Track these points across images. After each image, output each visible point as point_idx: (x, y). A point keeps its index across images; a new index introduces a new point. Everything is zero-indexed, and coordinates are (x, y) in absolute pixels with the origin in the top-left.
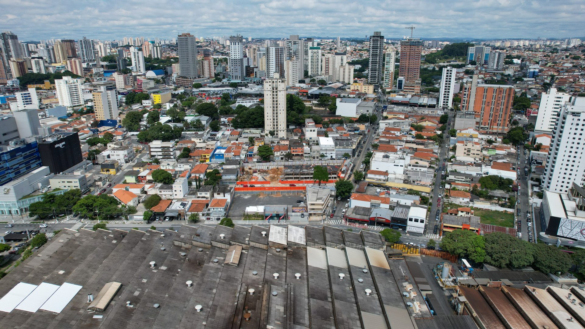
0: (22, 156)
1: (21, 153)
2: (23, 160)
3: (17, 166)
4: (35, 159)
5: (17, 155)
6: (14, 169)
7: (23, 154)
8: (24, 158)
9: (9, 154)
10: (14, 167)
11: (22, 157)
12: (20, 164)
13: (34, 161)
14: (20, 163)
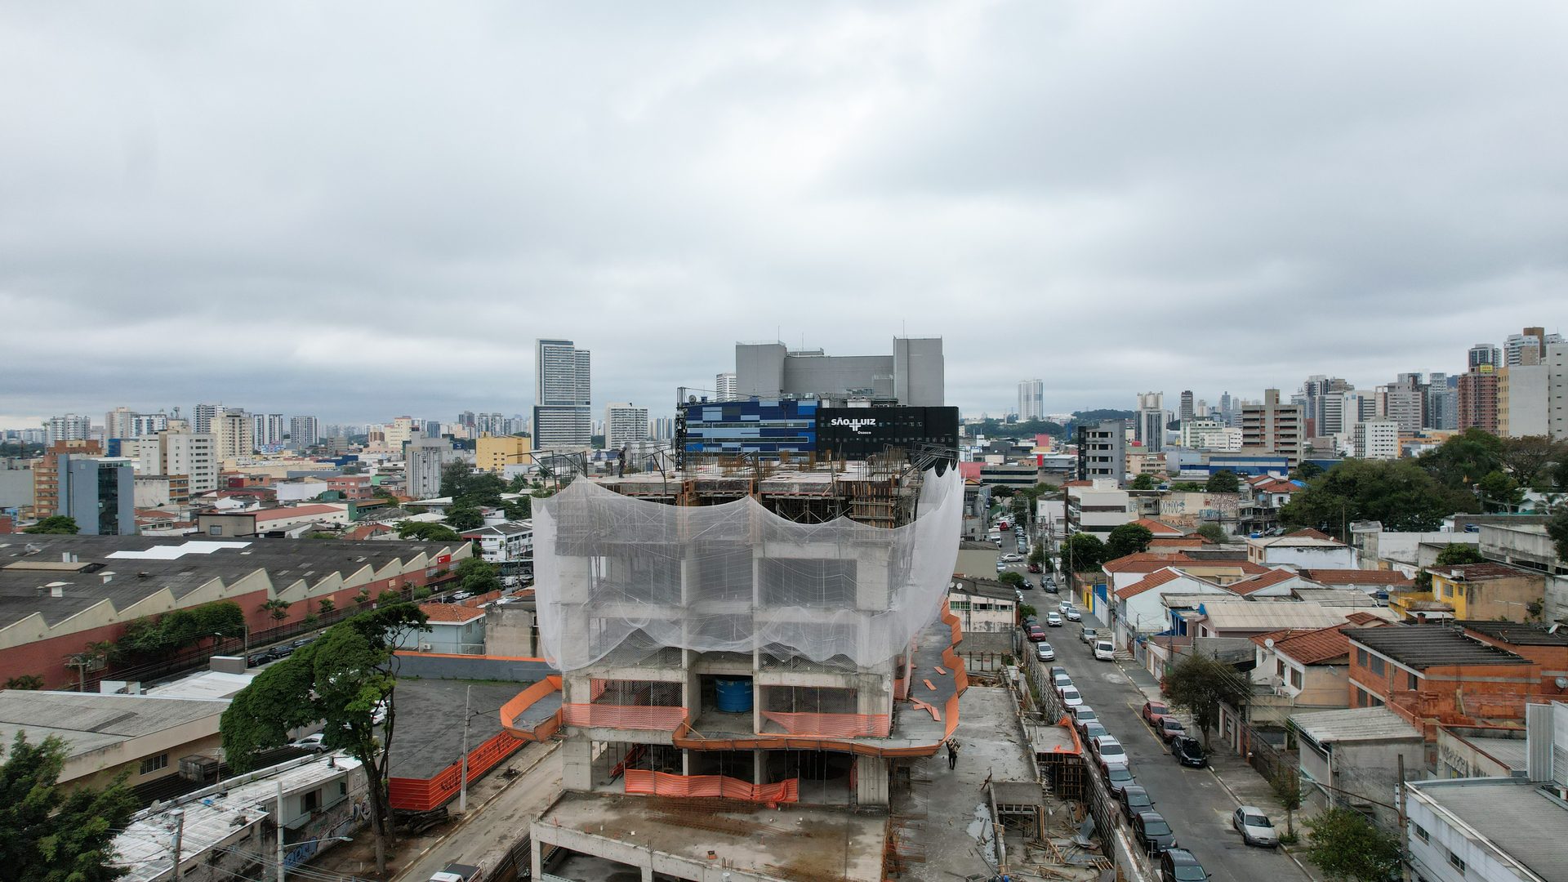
0: (759, 426)
1: (757, 417)
2: (758, 436)
3: (737, 445)
4: (801, 447)
5: (743, 418)
6: (724, 449)
7: (762, 422)
8: (763, 432)
9: (720, 409)
10: (725, 445)
11: (758, 430)
12: (747, 443)
13: (796, 450)
14: (747, 440)
